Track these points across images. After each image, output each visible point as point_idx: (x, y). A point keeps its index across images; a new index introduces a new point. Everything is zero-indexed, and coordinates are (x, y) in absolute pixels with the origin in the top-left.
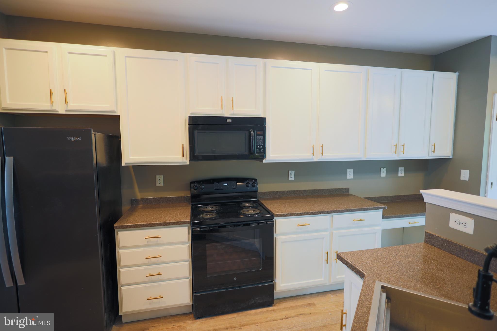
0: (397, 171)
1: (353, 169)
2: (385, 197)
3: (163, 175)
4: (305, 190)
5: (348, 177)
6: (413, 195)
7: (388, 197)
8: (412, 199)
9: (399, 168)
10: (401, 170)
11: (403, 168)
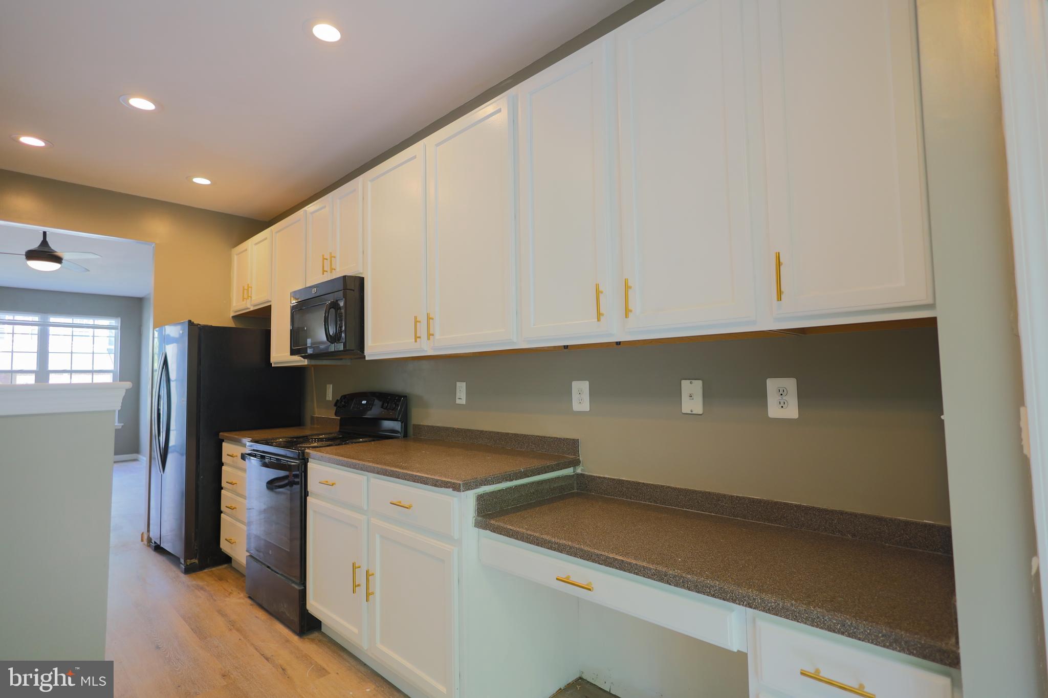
0: (761, 396)
1: (587, 383)
2: (707, 496)
3: (331, 384)
4: (482, 431)
5: (576, 407)
6: (862, 515)
7: (719, 497)
8: (854, 535)
9: (769, 382)
10: (782, 393)
11: (790, 384)
